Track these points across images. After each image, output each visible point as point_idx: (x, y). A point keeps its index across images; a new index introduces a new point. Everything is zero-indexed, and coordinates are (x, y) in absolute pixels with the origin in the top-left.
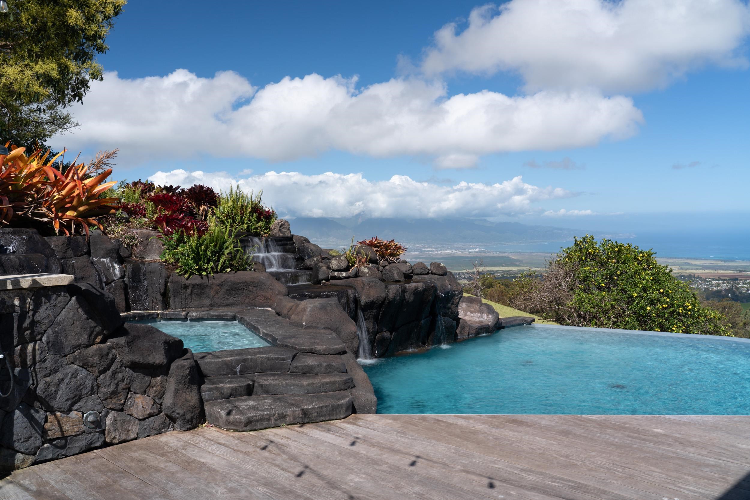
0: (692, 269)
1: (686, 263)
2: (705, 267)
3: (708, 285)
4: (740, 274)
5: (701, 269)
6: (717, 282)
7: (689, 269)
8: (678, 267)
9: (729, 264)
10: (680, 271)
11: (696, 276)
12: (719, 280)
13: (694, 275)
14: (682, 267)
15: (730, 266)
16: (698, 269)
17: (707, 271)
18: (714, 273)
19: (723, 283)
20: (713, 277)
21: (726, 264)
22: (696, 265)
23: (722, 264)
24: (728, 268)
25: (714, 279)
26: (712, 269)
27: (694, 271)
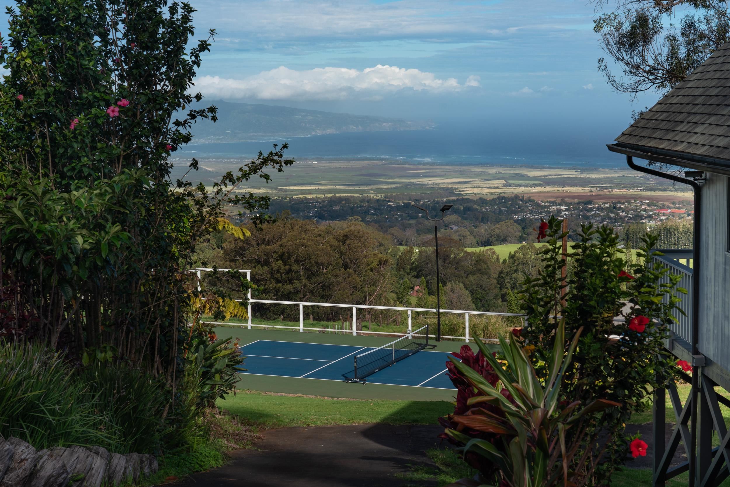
0: (526, 186)
1: (517, 175)
2: (547, 182)
3: (541, 213)
4: (601, 193)
5: (541, 185)
6: (558, 207)
7: (520, 186)
8: (503, 182)
9: (588, 176)
10: (505, 189)
11: (525, 198)
12: (560, 205)
13: (523, 197)
14: (511, 182)
15: (589, 178)
16: (535, 185)
17: (548, 189)
18: (558, 192)
19: (566, 209)
20: (553, 200)
21: (582, 176)
22: (534, 178)
23: (577, 176)
24: (584, 183)
25: (554, 203)
26: (559, 186)
27: (528, 189)
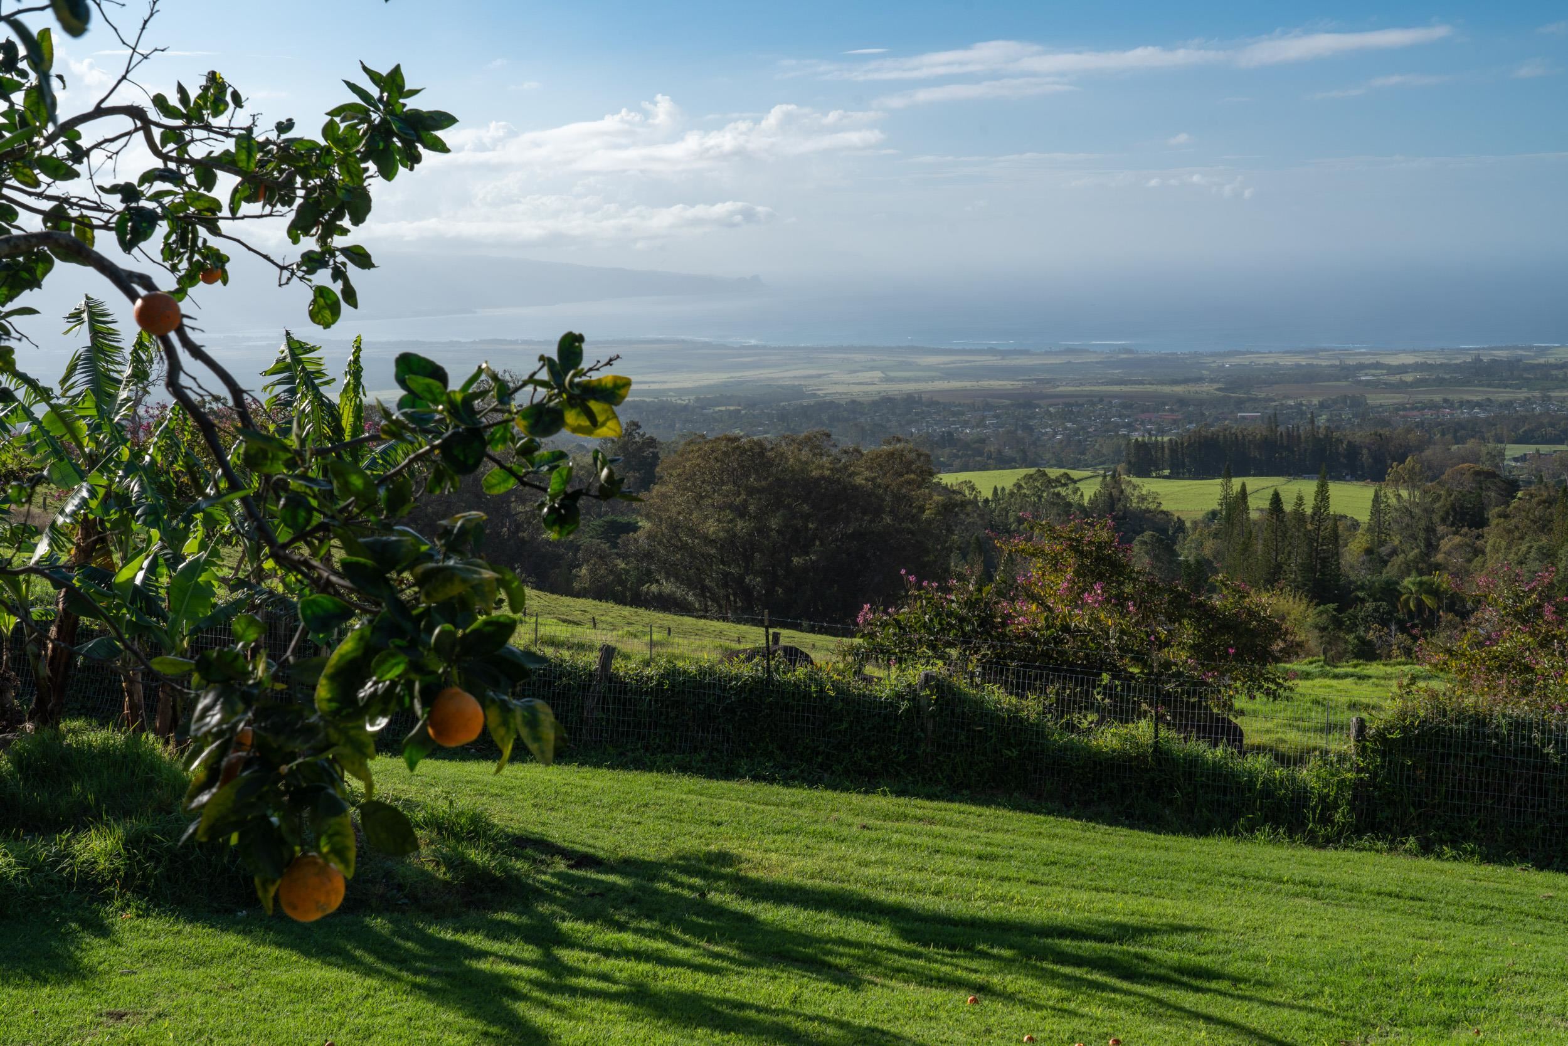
10: (885, 386)
11: (923, 400)
22: (928, 368)
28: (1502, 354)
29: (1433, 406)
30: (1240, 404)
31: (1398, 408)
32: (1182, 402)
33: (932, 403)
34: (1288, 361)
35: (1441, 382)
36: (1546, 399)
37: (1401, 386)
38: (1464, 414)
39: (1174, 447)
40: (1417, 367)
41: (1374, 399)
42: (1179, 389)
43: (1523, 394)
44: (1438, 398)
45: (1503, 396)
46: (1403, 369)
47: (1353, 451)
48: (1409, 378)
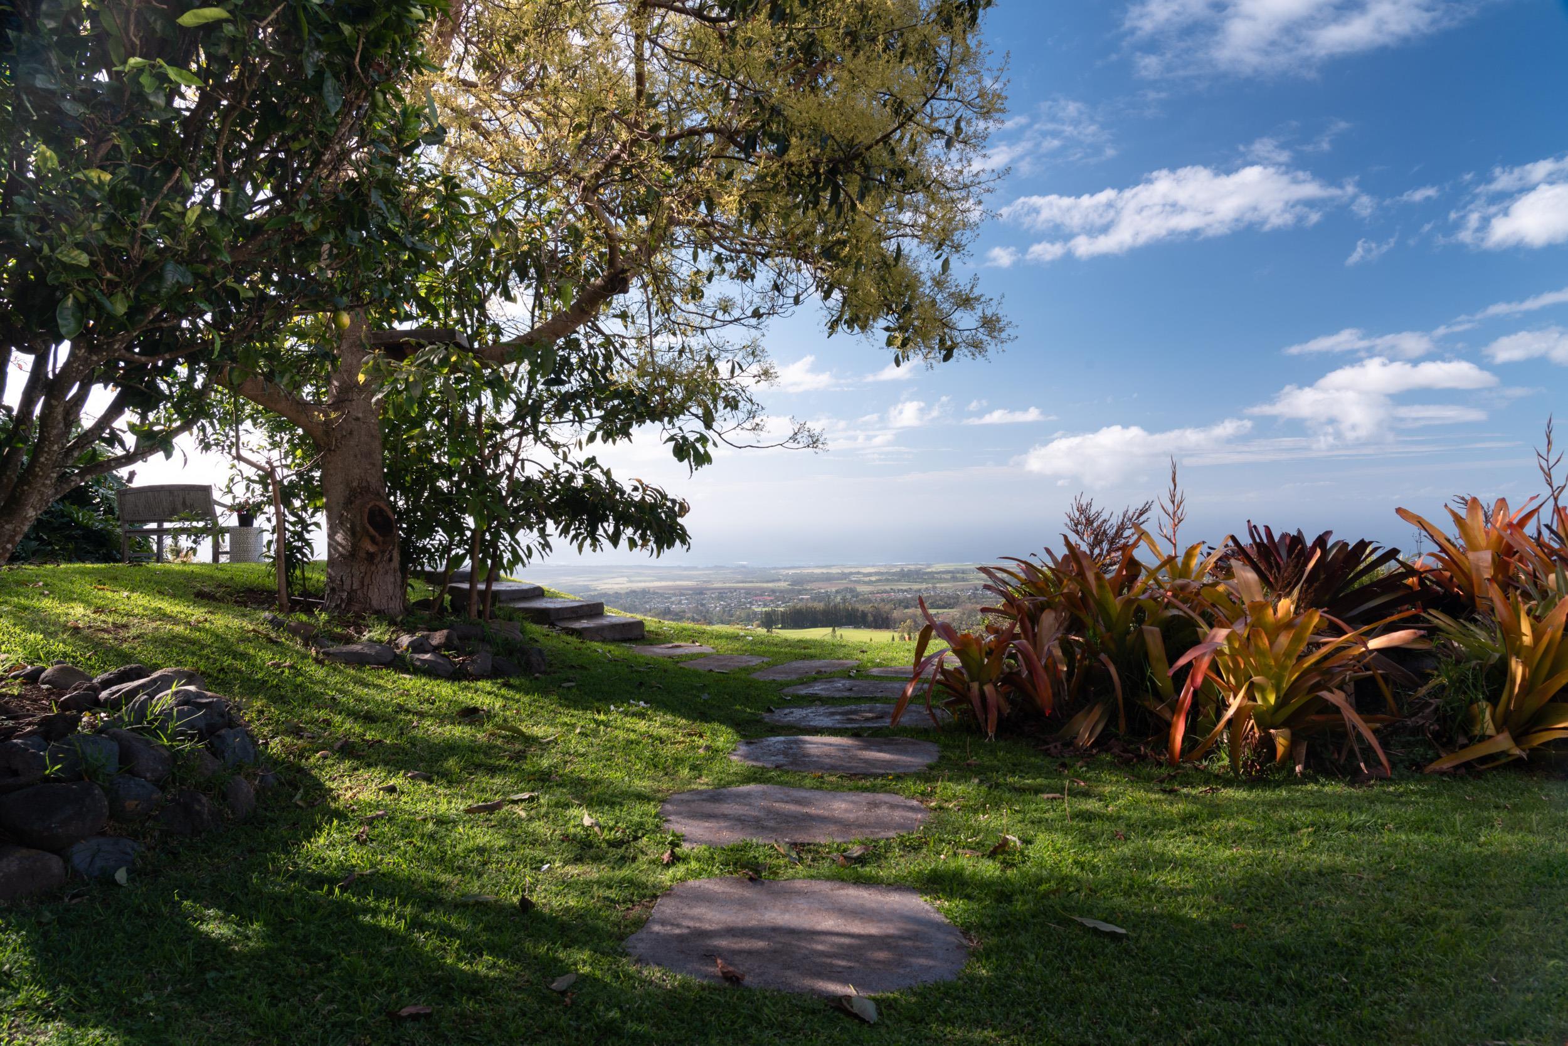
28: (912, 567)
29: (885, 592)
30: (800, 592)
31: (872, 593)
32: (773, 591)
33: (655, 593)
34: (818, 571)
35: (887, 580)
36: (934, 588)
37: (870, 583)
38: (900, 596)
39: (783, 614)
40: (876, 574)
41: (860, 588)
42: (770, 585)
43: (924, 586)
44: (888, 588)
45: (916, 587)
46: (870, 574)
47: (864, 615)
48: (873, 579)
